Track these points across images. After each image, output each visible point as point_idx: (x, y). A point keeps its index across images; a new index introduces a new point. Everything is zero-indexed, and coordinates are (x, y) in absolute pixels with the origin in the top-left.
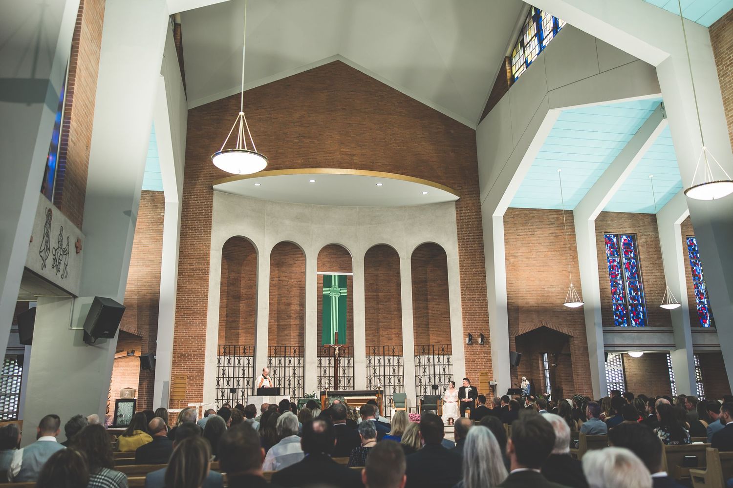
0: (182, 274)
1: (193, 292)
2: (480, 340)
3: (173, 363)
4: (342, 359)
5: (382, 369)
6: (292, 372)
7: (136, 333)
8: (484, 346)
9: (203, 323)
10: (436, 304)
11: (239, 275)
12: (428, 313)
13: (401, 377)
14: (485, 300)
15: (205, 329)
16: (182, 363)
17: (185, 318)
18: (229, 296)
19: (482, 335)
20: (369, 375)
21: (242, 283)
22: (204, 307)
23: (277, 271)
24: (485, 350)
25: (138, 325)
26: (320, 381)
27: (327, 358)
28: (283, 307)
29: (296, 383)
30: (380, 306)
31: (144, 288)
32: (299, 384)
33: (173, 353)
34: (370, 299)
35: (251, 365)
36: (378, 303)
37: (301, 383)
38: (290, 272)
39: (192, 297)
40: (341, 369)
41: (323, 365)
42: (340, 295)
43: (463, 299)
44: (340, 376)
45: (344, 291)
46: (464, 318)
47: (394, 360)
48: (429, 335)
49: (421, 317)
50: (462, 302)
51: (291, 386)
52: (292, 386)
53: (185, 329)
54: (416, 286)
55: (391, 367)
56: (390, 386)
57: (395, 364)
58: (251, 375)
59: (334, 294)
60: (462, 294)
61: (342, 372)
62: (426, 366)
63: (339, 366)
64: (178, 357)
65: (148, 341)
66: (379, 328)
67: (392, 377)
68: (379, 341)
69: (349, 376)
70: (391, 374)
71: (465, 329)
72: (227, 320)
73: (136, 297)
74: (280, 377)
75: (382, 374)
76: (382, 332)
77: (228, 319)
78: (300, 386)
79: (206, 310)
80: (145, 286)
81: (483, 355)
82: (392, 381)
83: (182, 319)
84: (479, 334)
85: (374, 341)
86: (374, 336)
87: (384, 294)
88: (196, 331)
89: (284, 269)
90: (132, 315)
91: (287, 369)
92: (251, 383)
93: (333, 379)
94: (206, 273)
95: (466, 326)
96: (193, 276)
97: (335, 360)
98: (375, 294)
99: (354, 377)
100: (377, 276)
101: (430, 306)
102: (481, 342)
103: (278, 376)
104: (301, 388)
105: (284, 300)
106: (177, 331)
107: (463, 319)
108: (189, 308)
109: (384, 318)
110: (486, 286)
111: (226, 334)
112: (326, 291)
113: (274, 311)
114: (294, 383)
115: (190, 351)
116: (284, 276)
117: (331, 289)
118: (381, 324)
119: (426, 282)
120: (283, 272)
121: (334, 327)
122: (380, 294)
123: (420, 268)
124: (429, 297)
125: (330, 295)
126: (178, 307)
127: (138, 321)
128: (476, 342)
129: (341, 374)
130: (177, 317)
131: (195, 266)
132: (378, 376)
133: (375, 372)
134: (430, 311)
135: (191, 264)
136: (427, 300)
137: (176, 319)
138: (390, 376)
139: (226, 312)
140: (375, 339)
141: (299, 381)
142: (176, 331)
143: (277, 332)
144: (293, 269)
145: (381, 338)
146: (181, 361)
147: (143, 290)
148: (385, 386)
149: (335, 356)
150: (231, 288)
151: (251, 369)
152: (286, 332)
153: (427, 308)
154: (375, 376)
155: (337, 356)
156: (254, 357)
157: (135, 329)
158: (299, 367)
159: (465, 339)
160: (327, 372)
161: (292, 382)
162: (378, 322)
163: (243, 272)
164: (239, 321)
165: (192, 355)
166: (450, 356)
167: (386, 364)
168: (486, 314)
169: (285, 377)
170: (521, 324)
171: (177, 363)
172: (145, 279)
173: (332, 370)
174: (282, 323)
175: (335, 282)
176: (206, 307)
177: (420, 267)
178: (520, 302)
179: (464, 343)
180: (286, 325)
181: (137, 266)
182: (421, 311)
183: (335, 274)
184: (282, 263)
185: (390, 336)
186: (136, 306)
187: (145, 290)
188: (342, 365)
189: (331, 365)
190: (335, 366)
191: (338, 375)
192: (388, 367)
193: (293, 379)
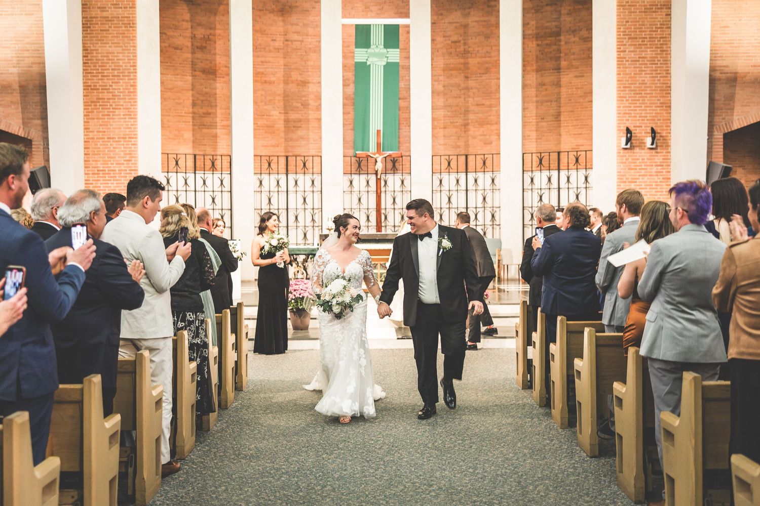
0: (90, 27)
1: (109, 60)
2: (649, 140)
3: (86, 184)
4: (390, 178)
5: (462, 195)
6: (300, 200)
7: (21, 133)
8: (657, 153)
9: (132, 115)
10: (576, 77)
11: (212, 31)
12: (559, 93)
13: (498, 210)
14: (667, 62)
15: (135, 125)
16: (101, 184)
17: (100, 105)
18: (195, 71)
19: (653, 131)
20: (439, 206)
21: (217, 46)
22: (131, 86)
23: (281, 24)
24: (659, 159)
25: (23, 119)
27: (363, 178)
28: (293, 88)
29: (309, 219)
30: (471, 83)
31: (26, 54)
33: (85, 167)
34: (452, 70)
35: (227, 188)
36: (467, 77)
38: (305, 25)
39: (108, 69)
40: (389, 196)
41: (356, 188)
42: (387, 63)
43: (620, 60)
44: (386, 209)
45: (394, 55)
46: (620, 98)
47: (484, 179)
48: (560, 135)
49: (546, 102)
50: (618, 68)
51: (299, 225)
52: (301, 223)
53: (101, 125)
54: (540, 42)
55: (480, 193)
57: (488, 186)
58: (226, 206)
59: (375, 59)
60: (619, 51)
61: (390, 201)
62: (543, 191)
63: (385, 192)
64: (93, 174)
65: (42, 147)
66: (467, 124)
67: (481, 210)
68: (467, 146)
70: (479, 205)
71: (620, 120)
72: (194, 113)
73: (15, 70)
75: (462, 204)
76: (473, 130)
77: (196, 110)
79: (135, 92)
80: (28, 50)
81: (654, 169)
82: (480, 216)
83: (95, 109)
84: (649, 130)
85: (459, 147)
86: (459, 137)
87: (479, 60)
88: (120, 128)
89: (294, 18)
90: (11, 102)
91: (292, 196)
94: (130, 24)
95: (622, 114)
96: (108, 30)
97: (378, 181)
98: (462, 61)
100: (466, 26)
101: (564, 79)
102: (652, 144)
103: (276, 207)
104: (316, 229)
105: (295, 76)
106: (89, 129)
107: (618, 100)
108: (105, 88)
109: (477, 105)
110: (670, 34)
111: (193, 135)
112: (360, 55)
113: (279, 95)
114: (305, 219)
115: (113, 164)
116: (293, 33)
117: (369, 50)
118: (471, 117)
119: (558, 34)
120: (292, 25)
121: (376, 121)
122: (471, 61)
123: (549, 8)
124: (564, 63)
125: (368, 63)
126: (86, 87)
127: (23, 113)
128: (642, 145)
129: (389, 205)
130: (86, 105)
131: (111, 12)
132: (455, 208)
133: (450, 202)
134: (564, 90)
135: (102, 9)
136: (558, 69)
137: (84, 109)
138: (476, 208)
139: (191, 98)
140: (461, 143)
141: (313, 216)
142: (86, 129)
143: (285, 132)
144: (311, 18)
145: (471, 141)
146: (98, 180)
147: (25, 57)
149: (376, 173)
150: (199, 55)
151: (226, 196)
152: (300, 133)
153: (558, 84)
154: (450, 208)
155: (379, 172)
156: (230, 174)
157: (20, 127)
158: (313, 192)
159: (619, 139)
160: (364, 201)
161: (301, 218)
162: (467, 112)
163: (218, 26)
164: (215, 114)
165: (115, 170)
166: (589, 171)
167: (470, 187)
168: (666, 90)
169: (287, 209)
170: (738, 109)
171: (92, 184)
172: (28, 37)
173: (373, 197)
174: (293, 116)
175: (377, 37)
176: (134, 86)
177: (547, 5)
178: (742, 64)
179: (617, 146)
180: (300, 120)
181: (13, 14)
182: (546, 90)
183: (377, 22)
184: (290, 7)
185: (488, 137)
186: (16, 87)
187: (29, 57)
188: (391, 188)
189: (369, 188)
190: (377, 191)
191: (383, 206)
192: (474, 192)
193: (303, 212)
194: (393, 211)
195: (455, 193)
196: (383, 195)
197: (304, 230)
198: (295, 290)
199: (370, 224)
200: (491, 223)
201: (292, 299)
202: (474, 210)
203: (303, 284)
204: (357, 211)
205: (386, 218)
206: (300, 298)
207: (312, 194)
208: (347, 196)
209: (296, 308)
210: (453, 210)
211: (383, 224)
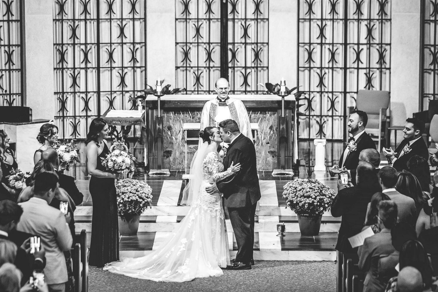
5: (339, 26)
6: (116, 32)
13: (388, 47)
20: (307, 41)
26: (186, 54)
29: (128, 57)
32: (134, 59)
35: (16, 16)
37: (138, 57)
40: (238, 25)
41: (193, 15)
44: (234, 43)
47: (370, 5)
51: (114, 65)
52: (117, 63)
55: (364, 24)
56: (358, 68)
57: (375, 15)
58: (15, 40)
61: (239, 32)
63: (234, 19)
67: (365, 47)
69: (257, 43)
70: (363, 40)
74: (86, 44)
75: (339, 39)
78: (138, 65)
82: (363, 56)
91: (105, 26)
92: (16, 58)
93: (217, 50)
97: (224, 5)
99: (268, 44)
103: (83, 41)
104: (138, 70)
114: (122, 57)
129: (238, 38)
132: (329, 44)
133: (322, 35)
138: (358, 44)
141: (133, 52)
148: (345, 68)
151: (15, 27)
154: (321, 44)
158: (134, 19)
160: (204, 32)
161: (116, 56)
167: (351, 16)
169: (98, 44)
173: (216, 27)
188: (241, 14)
189: (211, 15)
190: (222, 19)
191: (230, 40)
192: (356, 23)
193: (119, 47)
194: (243, 46)
195: (329, 23)
196: (230, 24)
197: (120, 72)
198: (123, 193)
199: (212, 64)
200: (378, 66)
201: (120, 203)
202: (356, 47)
203: (132, 185)
204: (195, 46)
205: (234, 56)
206: (128, 201)
207: (131, 22)
208: (181, 25)
209: (124, 212)
210: (327, 46)
211: (230, 65)
